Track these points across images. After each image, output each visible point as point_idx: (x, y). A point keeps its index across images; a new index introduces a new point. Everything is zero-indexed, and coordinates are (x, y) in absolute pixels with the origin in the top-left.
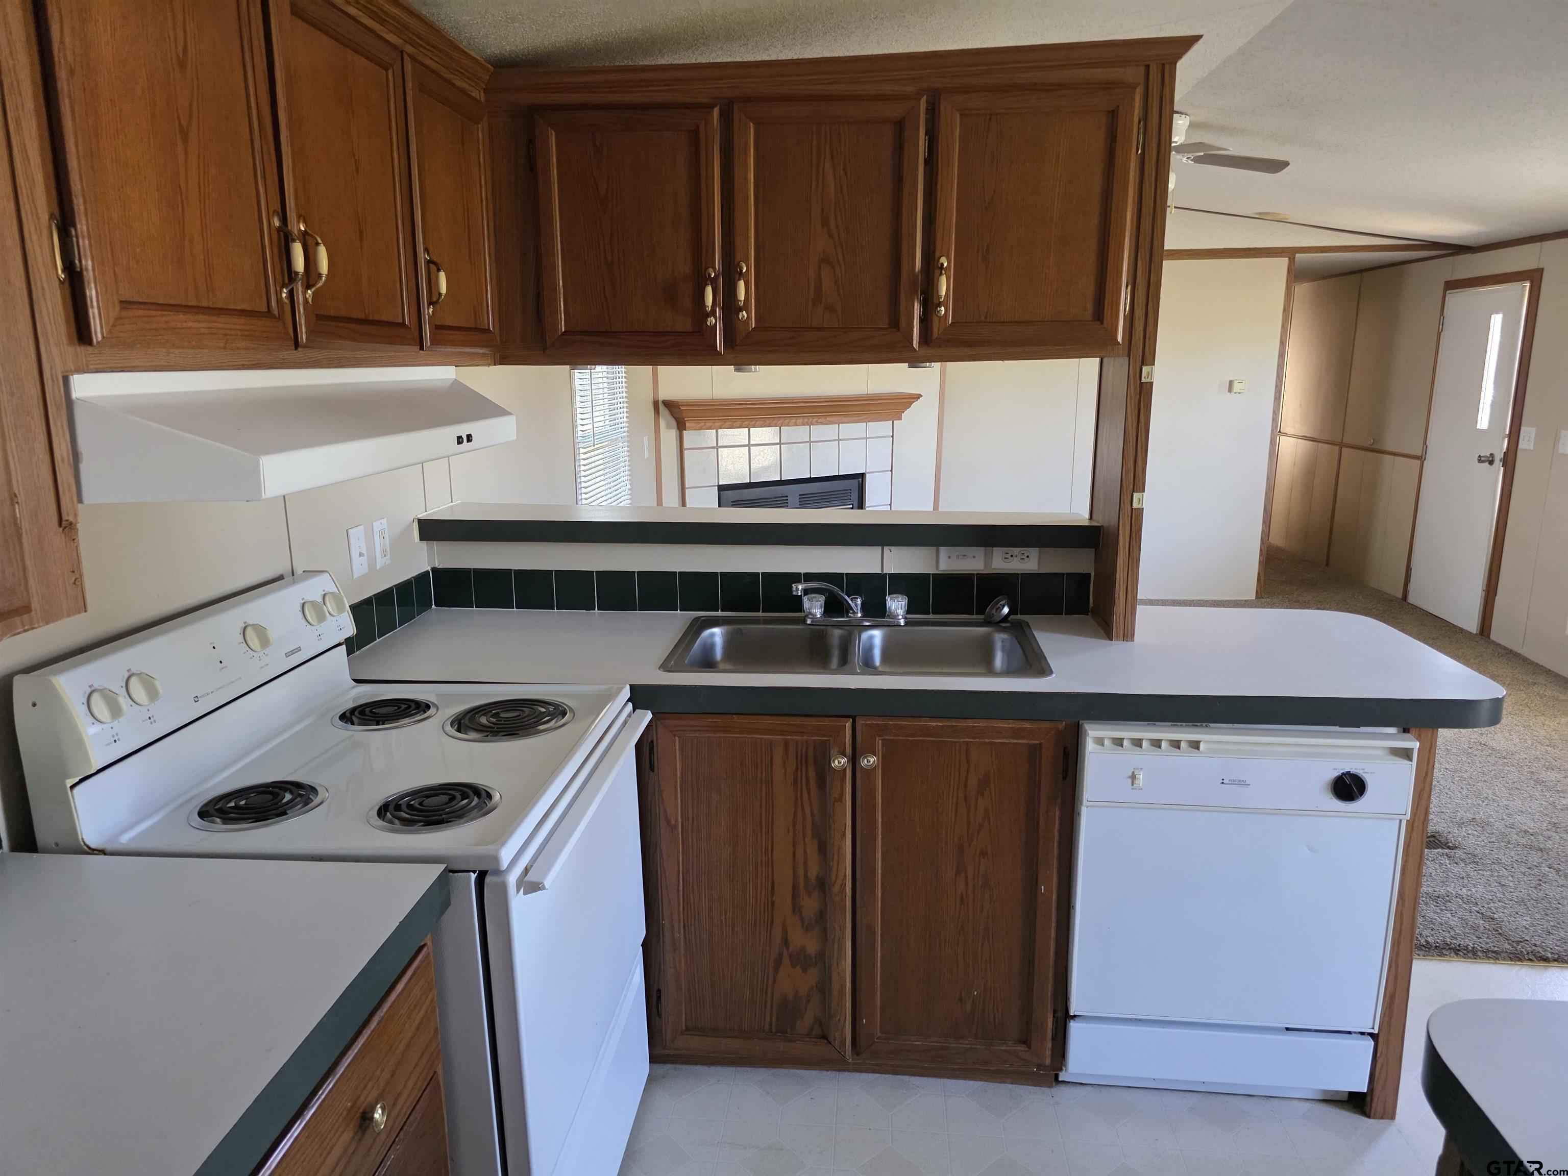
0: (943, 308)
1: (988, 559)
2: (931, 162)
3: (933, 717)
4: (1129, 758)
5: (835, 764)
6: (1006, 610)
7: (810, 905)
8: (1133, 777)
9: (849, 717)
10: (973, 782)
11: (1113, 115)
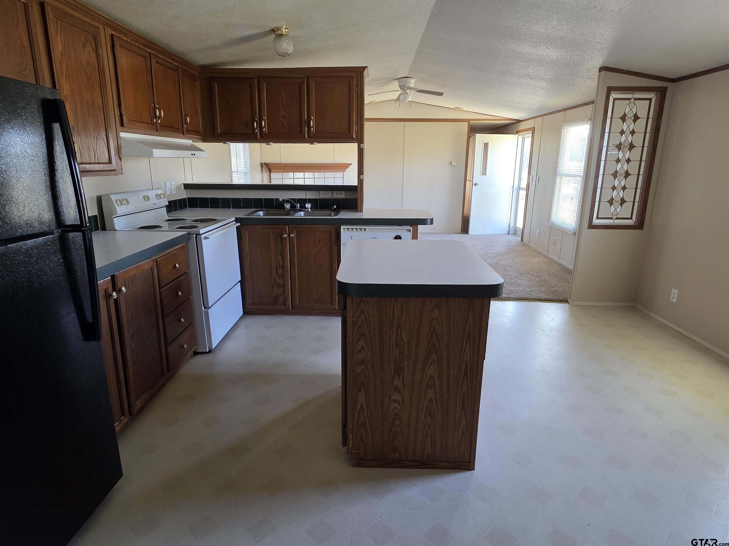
0: (312, 129)
1: (332, 195)
2: (308, 93)
3: (307, 225)
4: (350, 233)
5: (284, 236)
6: (335, 207)
7: (280, 272)
8: (352, 237)
9: (287, 225)
10: (317, 241)
11: (349, 84)
